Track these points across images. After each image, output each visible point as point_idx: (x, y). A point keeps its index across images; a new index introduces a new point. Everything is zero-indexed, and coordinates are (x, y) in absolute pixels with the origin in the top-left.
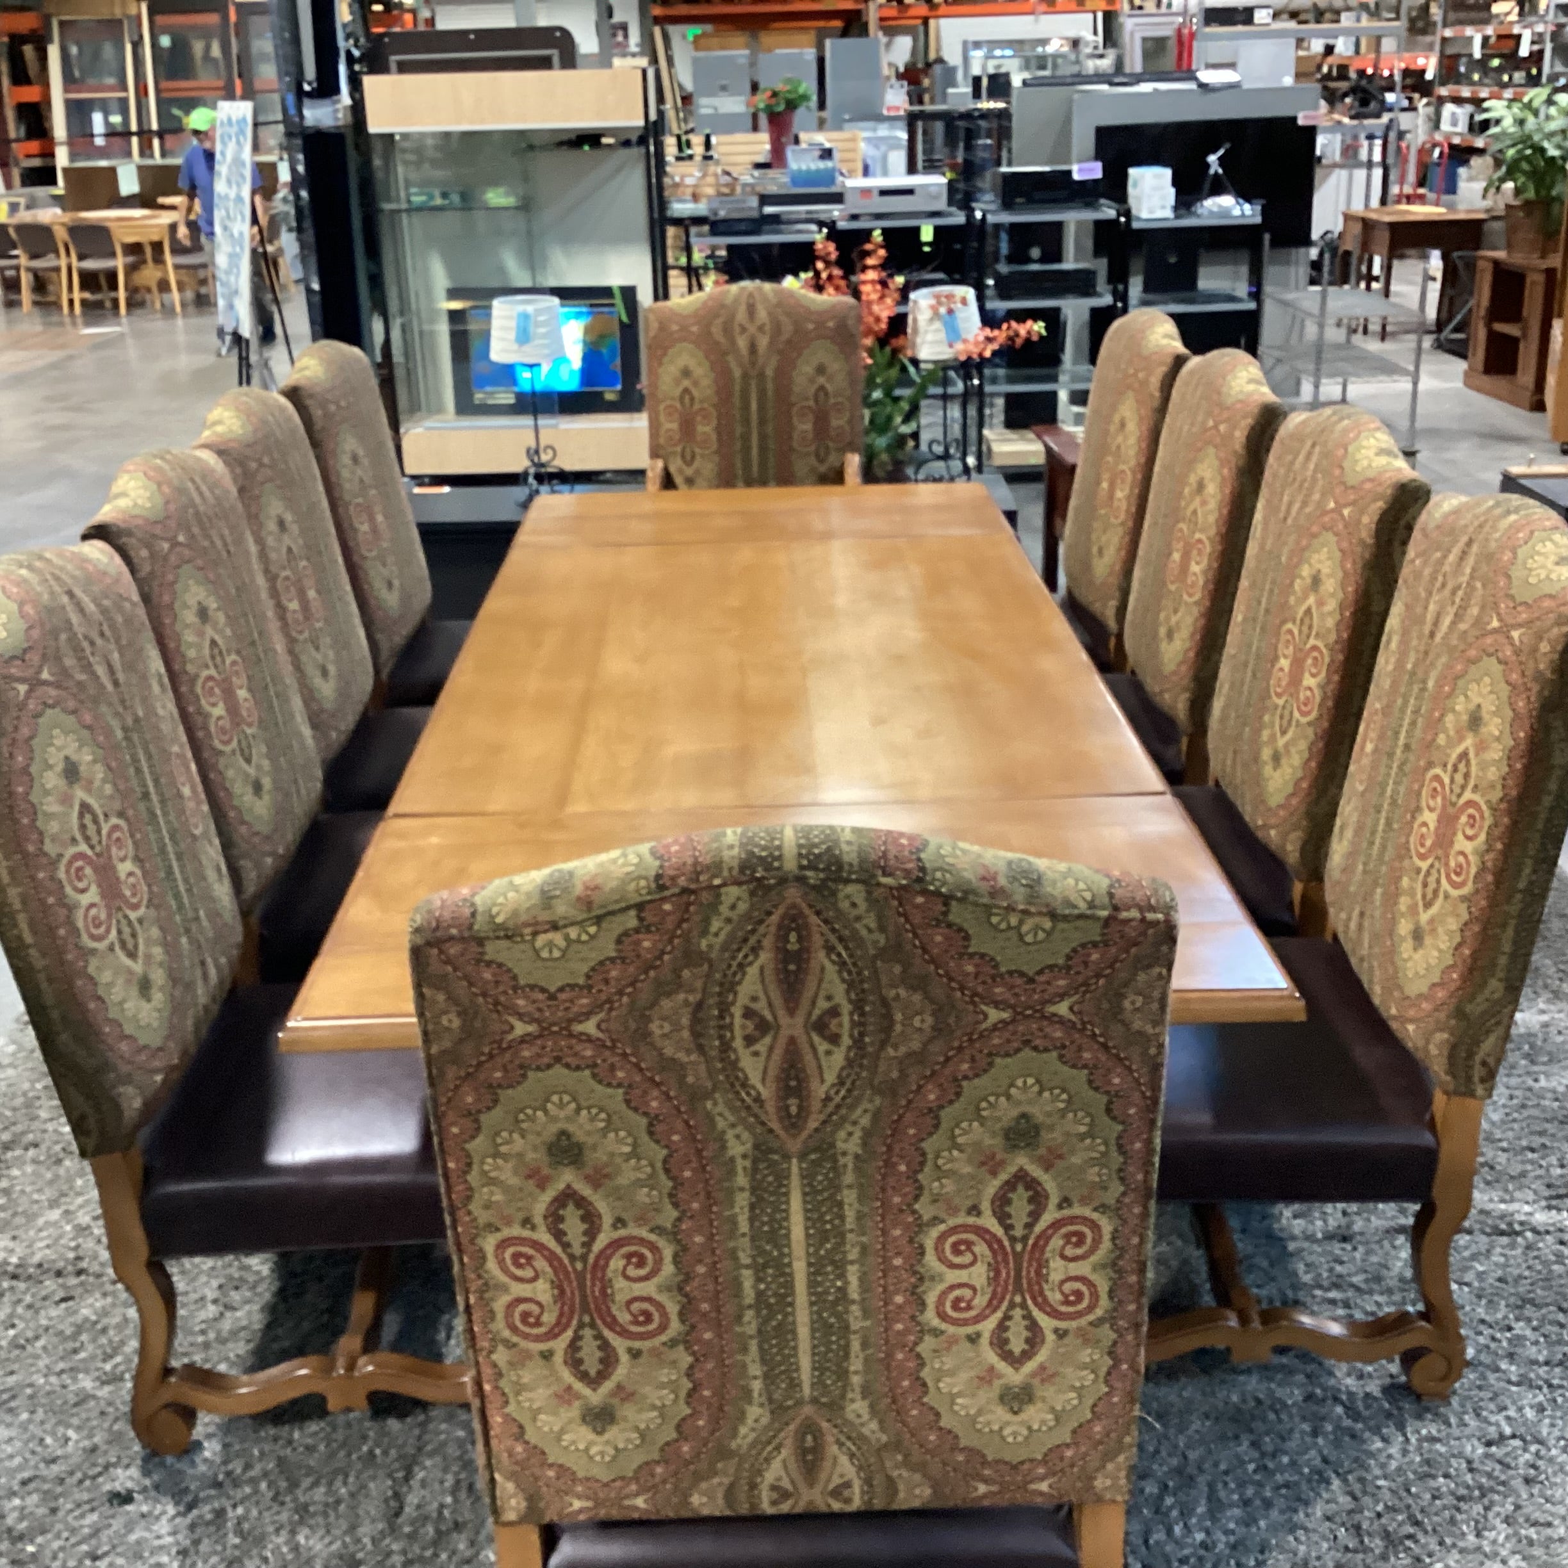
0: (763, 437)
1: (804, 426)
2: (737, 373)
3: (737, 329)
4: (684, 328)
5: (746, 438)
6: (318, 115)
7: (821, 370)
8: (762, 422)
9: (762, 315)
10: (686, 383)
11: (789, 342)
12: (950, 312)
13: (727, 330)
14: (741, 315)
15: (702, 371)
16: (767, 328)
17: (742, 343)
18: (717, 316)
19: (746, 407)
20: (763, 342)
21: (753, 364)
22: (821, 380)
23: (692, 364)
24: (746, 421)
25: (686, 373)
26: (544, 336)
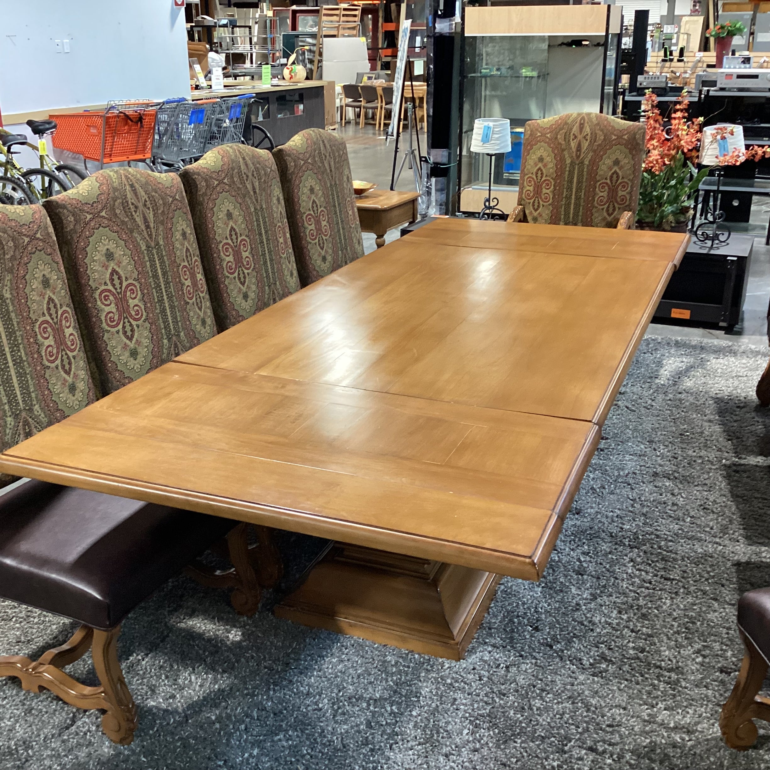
0: (578, 198)
1: (602, 194)
2: (568, 161)
3: (572, 137)
4: (543, 135)
5: (568, 198)
6: (442, 27)
7: (617, 162)
8: (579, 189)
9: (587, 130)
10: (540, 165)
11: (599, 145)
12: (723, 138)
13: (566, 137)
14: (575, 129)
15: (549, 159)
16: (588, 137)
17: (573, 144)
18: (561, 129)
19: (571, 181)
20: (585, 145)
21: (578, 157)
22: (616, 168)
23: (545, 155)
24: (570, 189)
25: (541, 159)
26: (497, 139)
